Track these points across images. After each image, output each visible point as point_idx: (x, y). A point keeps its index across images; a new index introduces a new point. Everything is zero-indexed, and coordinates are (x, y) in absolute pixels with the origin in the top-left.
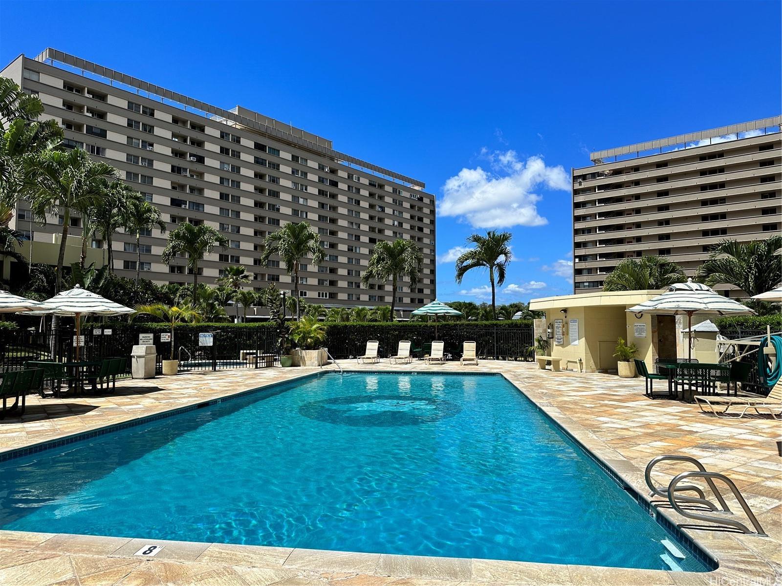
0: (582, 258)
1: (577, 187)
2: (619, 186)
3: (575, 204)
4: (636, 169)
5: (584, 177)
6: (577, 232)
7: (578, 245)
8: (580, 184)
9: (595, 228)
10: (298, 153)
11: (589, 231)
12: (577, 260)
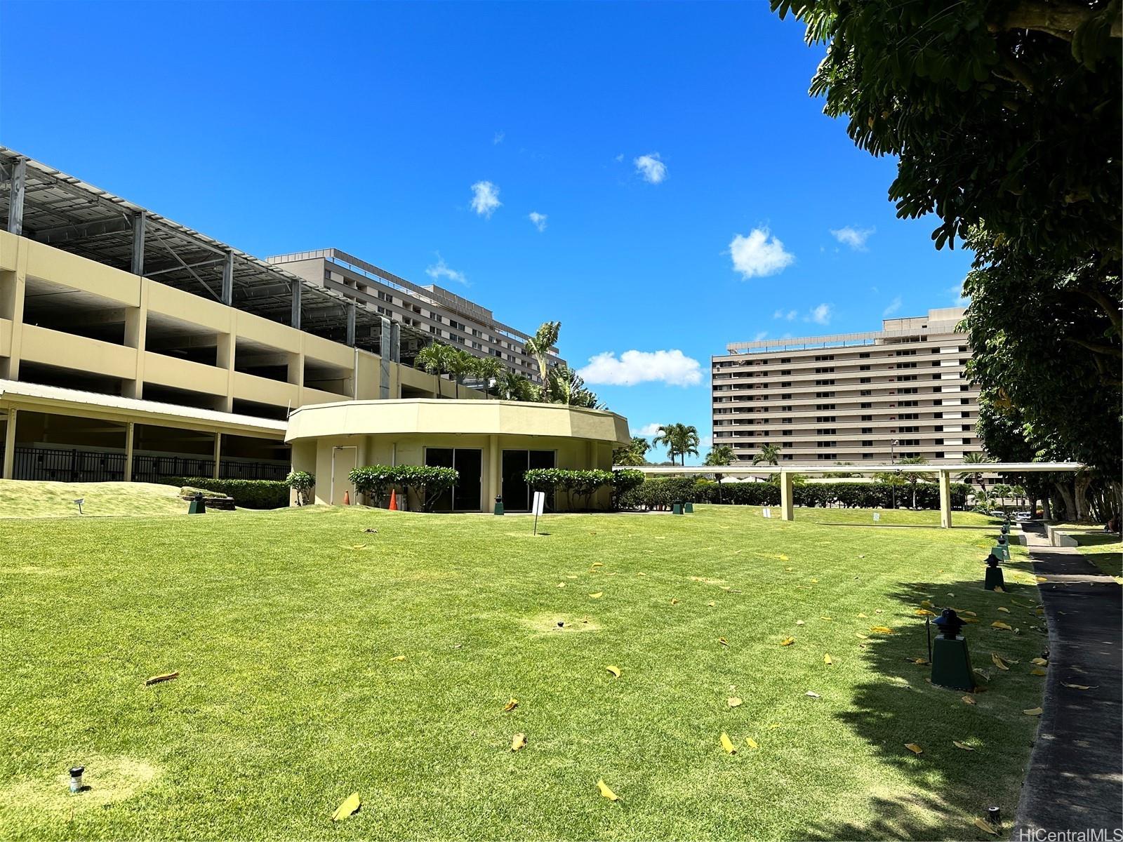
0: (719, 434)
1: (715, 371)
2: (750, 375)
3: (714, 386)
4: (765, 362)
5: (722, 364)
6: (715, 411)
7: (716, 423)
8: (718, 369)
9: (731, 409)
10: (478, 327)
11: (725, 411)
12: (715, 436)
